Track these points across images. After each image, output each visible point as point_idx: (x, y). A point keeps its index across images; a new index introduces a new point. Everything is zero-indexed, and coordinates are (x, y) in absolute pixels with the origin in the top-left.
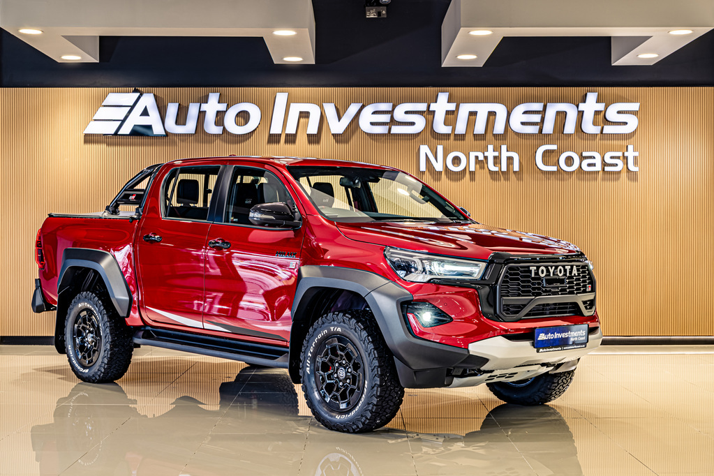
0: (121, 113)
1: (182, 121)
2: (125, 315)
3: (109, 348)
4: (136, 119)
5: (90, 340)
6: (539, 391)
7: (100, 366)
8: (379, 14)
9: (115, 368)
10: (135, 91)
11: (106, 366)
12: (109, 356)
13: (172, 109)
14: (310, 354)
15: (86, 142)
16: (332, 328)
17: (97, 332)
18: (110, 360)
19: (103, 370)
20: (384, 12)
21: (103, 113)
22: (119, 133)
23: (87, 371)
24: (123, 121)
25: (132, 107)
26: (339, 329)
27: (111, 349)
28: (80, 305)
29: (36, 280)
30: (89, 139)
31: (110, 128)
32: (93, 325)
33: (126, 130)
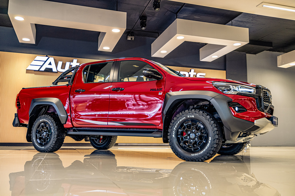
0: (41, 63)
1: (63, 68)
2: (64, 123)
3: (56, 137)
4: (46, 66)
5: (45, 135)
6: (237, 149)
7: (51, 145)
8: (132, 39)
9: (57, 145)
10: (47, 56)
11: (54, 144)
12: (56, 140)
13: (60, 64)
14: (174, 129)
15: (27, 72)
16: (188, 116)
17: (49, 131)
18: (56, 142)
19: (52, 146)
20: (133, 38)
21: (34, 63)
22: (40, 70)
23: (43, 147)
24: (42, 66)
25: (45, 62)
26: (193, 116)
27: (57, 137)
28: (41, 121)
29: (15, 114)
30: (28, 71)
31: (37, 68)
32: (47, 128)
33: (43, 69)
